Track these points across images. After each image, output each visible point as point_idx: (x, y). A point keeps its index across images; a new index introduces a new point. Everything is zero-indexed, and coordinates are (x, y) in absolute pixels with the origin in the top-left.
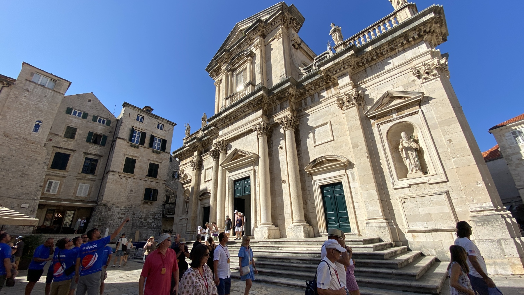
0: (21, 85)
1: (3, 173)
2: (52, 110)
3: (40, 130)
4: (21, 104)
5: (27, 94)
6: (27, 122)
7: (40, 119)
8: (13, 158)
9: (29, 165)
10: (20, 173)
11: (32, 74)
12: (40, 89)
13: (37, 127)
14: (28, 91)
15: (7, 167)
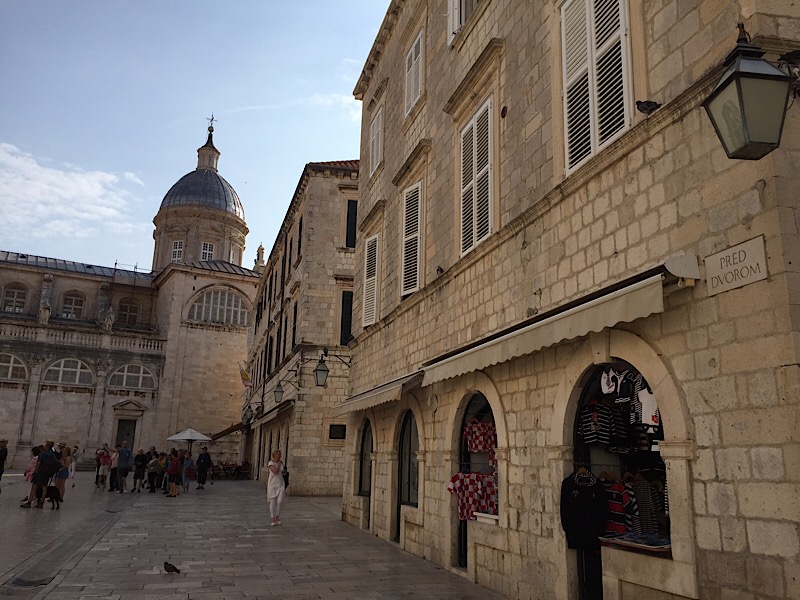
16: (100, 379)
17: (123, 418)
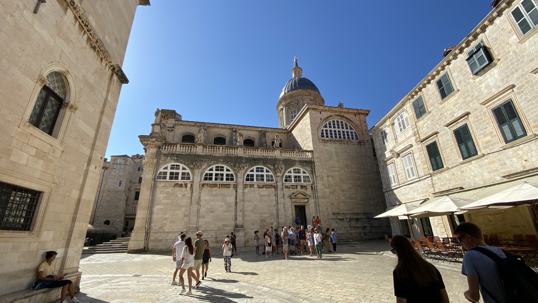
0: (111, 167)
1: (109, 207)
2: (125, 174)
3: (121, 185)
4: (112, 176)
5: (114, 170)
6: (116, 183)
7: (121, 180)
8: (112, 200)
9: (119, 202)
10: (115, 206)
11: (115, 160)
12: (119, 166)
13: (120, 183)
14: (114, 169)
15: (110, 205)
16: (279, 178)
17: (296, 204)
